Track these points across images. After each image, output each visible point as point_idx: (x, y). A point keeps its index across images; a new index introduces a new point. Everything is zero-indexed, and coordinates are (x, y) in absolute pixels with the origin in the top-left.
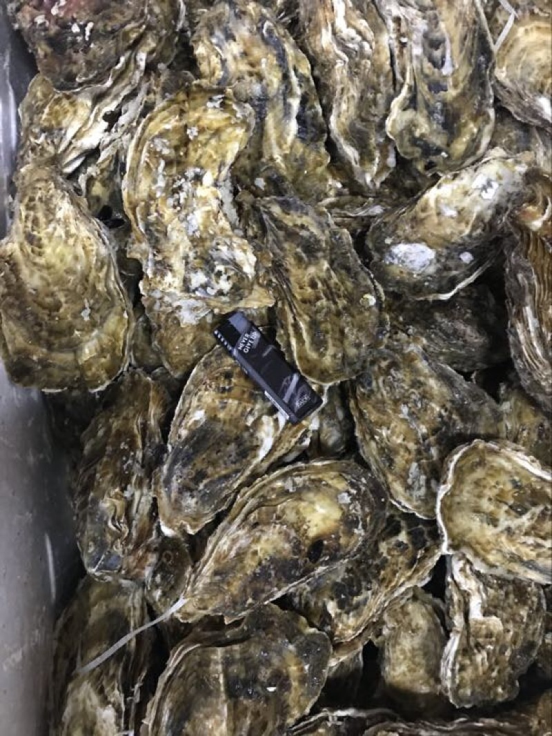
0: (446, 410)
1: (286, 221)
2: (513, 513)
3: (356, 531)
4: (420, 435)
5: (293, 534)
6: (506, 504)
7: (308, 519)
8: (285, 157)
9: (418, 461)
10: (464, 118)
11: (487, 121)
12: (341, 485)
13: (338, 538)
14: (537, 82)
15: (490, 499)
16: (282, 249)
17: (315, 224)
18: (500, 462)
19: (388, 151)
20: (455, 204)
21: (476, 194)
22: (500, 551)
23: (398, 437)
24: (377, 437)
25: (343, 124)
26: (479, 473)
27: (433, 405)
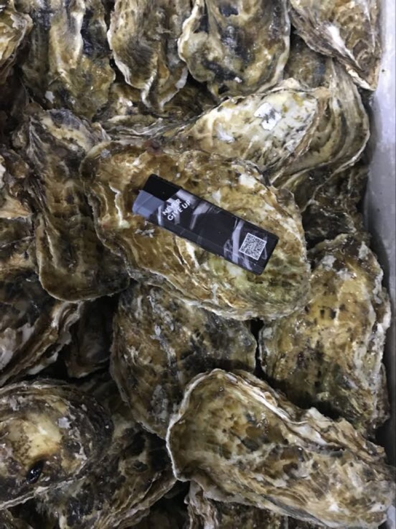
0: (198, 335)
1: (54, 134)
2: (245, 448)
3: (77, 455)
4: (169, 357)
5: (10, 453)
6: (239, 438)
7: (30, 439)
8: (71, 72)
9: (163, 384)
10: (258, 43)
11: (283, 48)
12: (63, 410)
13: (59, 460)
14: (329, 9)
15: (224, 431)
16: (43, 161)
17: (86, 140)
18: (236, 393)
19: (181, 73)
20: (234, 130)
21: (256, 123)
22: (234, 481)
23: (145, 359)
24: (126, 357)
25: (119, 40)
26: (217, 403)
27: (185, 329)
